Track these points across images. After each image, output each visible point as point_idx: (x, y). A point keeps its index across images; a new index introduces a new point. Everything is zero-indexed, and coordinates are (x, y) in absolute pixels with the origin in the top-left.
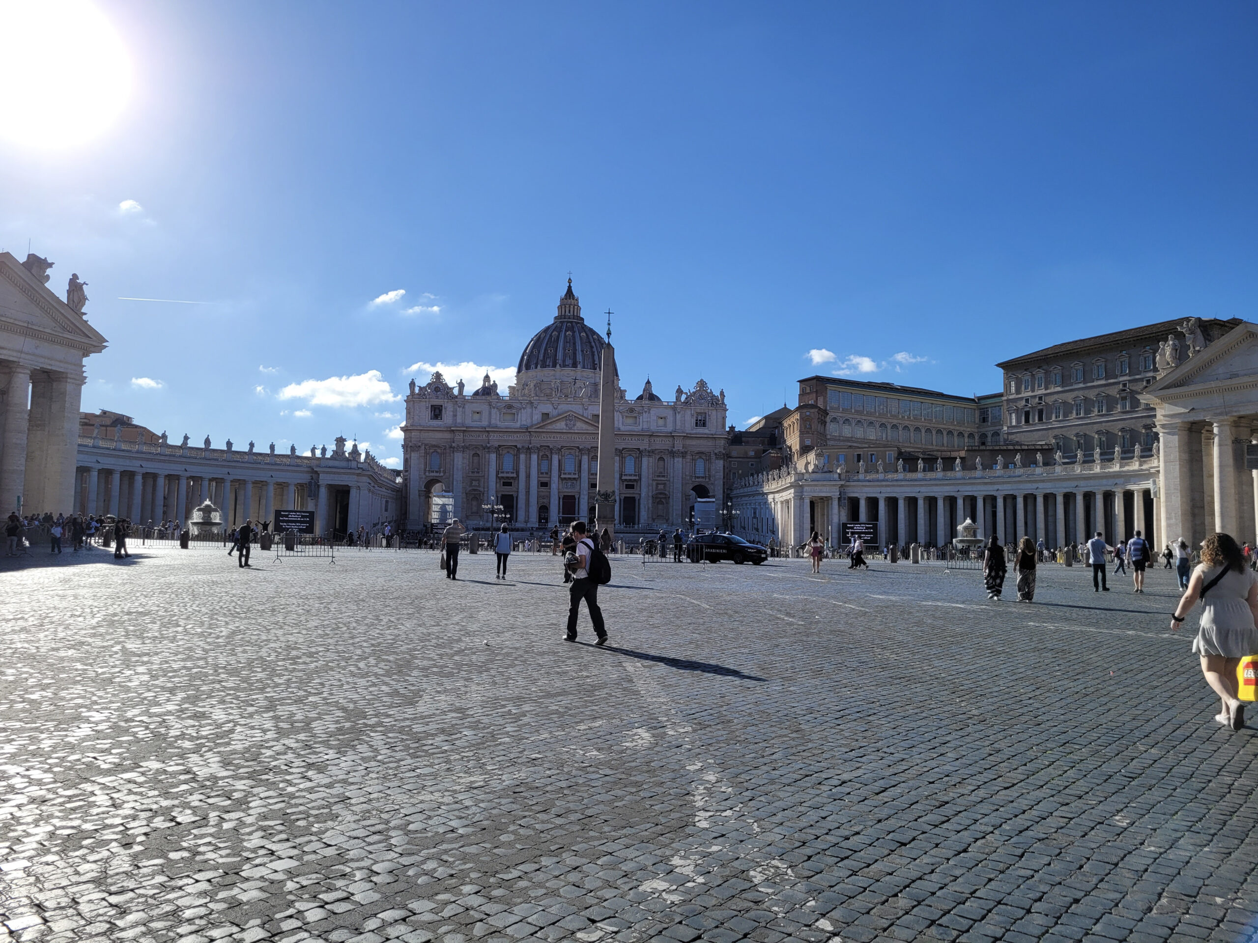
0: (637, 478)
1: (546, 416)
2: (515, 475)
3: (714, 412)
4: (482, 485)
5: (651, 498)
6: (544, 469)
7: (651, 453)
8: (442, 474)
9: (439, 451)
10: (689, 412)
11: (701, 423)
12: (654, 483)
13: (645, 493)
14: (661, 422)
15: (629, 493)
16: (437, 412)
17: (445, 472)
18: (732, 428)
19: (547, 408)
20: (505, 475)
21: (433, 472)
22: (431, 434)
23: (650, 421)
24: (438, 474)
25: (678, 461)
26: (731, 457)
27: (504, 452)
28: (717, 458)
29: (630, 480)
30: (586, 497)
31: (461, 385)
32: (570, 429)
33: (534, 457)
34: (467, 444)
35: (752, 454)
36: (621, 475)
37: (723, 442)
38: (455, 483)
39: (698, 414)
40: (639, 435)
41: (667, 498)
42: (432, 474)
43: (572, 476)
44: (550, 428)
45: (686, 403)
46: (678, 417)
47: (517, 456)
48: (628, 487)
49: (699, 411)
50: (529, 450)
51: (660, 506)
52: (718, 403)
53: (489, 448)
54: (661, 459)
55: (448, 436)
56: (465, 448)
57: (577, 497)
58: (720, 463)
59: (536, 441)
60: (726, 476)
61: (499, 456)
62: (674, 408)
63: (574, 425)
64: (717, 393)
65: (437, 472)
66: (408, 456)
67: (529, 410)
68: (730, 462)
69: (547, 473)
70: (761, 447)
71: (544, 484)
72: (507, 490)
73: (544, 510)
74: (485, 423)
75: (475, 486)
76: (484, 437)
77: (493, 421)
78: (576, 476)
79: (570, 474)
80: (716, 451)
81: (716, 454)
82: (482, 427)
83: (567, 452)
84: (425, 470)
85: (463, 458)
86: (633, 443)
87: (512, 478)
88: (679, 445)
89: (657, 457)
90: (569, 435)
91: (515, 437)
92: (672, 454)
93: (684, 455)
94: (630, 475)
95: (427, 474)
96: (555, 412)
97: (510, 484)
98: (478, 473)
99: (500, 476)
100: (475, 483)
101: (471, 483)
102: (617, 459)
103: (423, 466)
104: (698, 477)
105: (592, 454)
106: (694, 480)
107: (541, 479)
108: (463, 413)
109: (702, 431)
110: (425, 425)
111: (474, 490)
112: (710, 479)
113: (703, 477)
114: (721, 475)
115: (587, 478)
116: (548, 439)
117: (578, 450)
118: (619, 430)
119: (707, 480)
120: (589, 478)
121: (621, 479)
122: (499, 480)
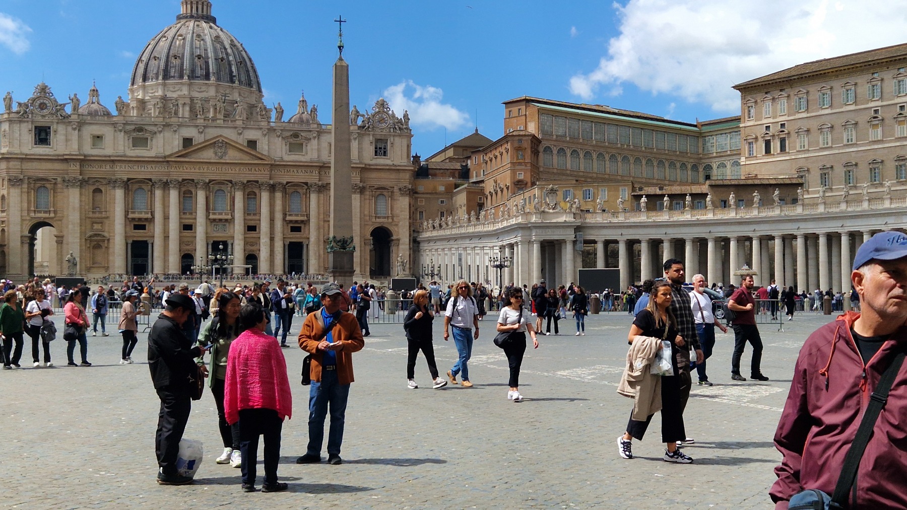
0: (305, 218)
1: (187, 142)
3: (397, 139)
5: (321, 244)
6: (187, 207)
7: (322, 188)
8: (52, 215)
9: (48, 186)
11: (381, 150)
12: (327, 224)
13: (314, 236)
15: (296, 237)
16: (42, 135)
17: (55, 212)
19: (189, 132)
20: (136, 216)
21: (40, 212)
22: (35, 165)
23: (320, 149)
24: (47, 215)
26: (416, 193)
27: (135, 187)
28: (402, 195)
29: (296, 222)
30: (242, 243)
32: (220, 158)
33: (174, 195)
34: (86, 177)
35: (442, 189)
36: (285, 215)
37: (407, 176)
39: (377, 140)
40: (307, 167)
42: (39, 215)
43: (224, 217)
46: (354, 144)
48: (293, 229)
49: (378, 136)
50: (166, 186)
52: (401, 128)
55: (58, 166)
57: (230, 243)
58: (405, 200)
59: (178, 173)
60: (412, 216)
61: (128, 192)
63: (225, 153)
65: (45, 212)
67: (166, 135)
68: (416, 199)
69: (191, 214)
70: (451, 181)
71: (188, 227)
72: (140, 235)
73: (187, 261)
74: (108, 150)
75: (97, 230)
76: (108, 167)
77: (119, 148)
78: (229, 217)
79: (221, 214)
80: (400, 186)
82: (105, 156)
83: (217, 187)
84: (29, 210)
85: (81, 194)
86: (299, 177)
87: (146, 219)
88: (356, 179)
90: (220, 167)
91: (149, 168)
93: (362, 190)
95: (32, 214)
96: (200, 138)
97: (143, 227)
98: (101, 212)
99: (131, 216)
100: (96, 226)
101: (92, 226)
102: (279, 195)
103: (25, 205)
104: (379, 218)
105: (249, 190)
106: (374, 220)
107: (183, 221)
108: (80, 137)
109: (381, 161)
110: (28, 152)
111: (96, 235)
112: (393, 219)
113: (385, 218)
114: (406, 214)
115: (242, 218)
116: (193, 170)
117: (230, 185)
118: (282, 160)
119: (390, 220)
120: (245, 219)
121: (284, 219)
122: (128, 223)
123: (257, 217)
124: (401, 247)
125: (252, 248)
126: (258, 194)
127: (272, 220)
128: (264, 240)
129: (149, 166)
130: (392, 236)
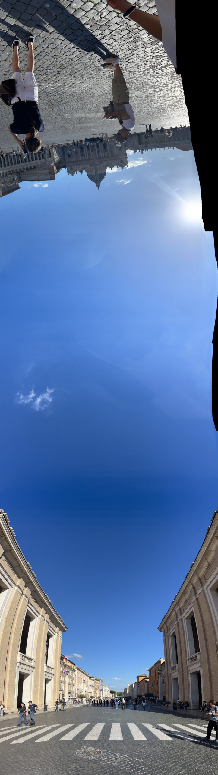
0: (81, 156)
1: (101, 165)
2: (104, 153)
4: (111, 150)
5: (78, 153)
7: (80, 161)
9: (120, 155)
10: (74, 170)
11: (71, 168)
12: (78, 156)
13: (80, 154)
14: (79, 167)
16: (122, 162)
18: (65, 168)
19: (100, 166)
23: (81, 167)
24: (120, 150)
25: (74, 161)
26: (65, 163)
31: (118, 167)
33: (101, 157)
35: (61, 164)
37: (67, 165)
38: (116, 149)
39: (72, 170)
40: (82, 164)
41: (75, 153)
44: (99, 163)
45: (75, 172)
46: (76, 169)
47: (105, 156)
50: (103, 158)
52: (69, 172)
53: (110, 157)
55: (119, 157)
56: (115, 156)
58: (67, 161)
59: (101, 160)
60: (66, 159)
61: (108, 156)
62: (76, 170)
63: (94, 164)
64: (69, 174)
66: (126, 152)
69: (99, 154)
70: (59, 166)
71: (99, 152)
73: (98, 147)
74: (112, 161)
76: (111, 159)
77: (109, 162)
79: (94, 155)
81: (68, 163)
85: (115, 154)
86: (83, 162)
88: (75, 163)
89: (78, 161)
91: (104, 160)
92: (76, 162)
93: (74, 162)
94: (83, 156)
95: (122, 150)
97: (105, 151)
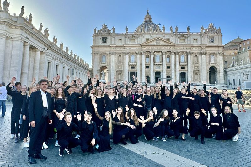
1: (147, 39)
2: (136, 64)
3: (217, 36)
4: (122, 68)
5: (192, 72)
6: (147, 61)
7: (192, 53)
8: (107, 64)
9: (105, 55)
10: (206, 37)
11: (212, 41)
12: (194, 66)
13: (190, 70)
14: (195, 41)
15: (183, 70)
16: (104, 40)
17: (108, 63)
19: (148, 37)
20: (132, 64)
22: (102, 49)
23: (190, 40)
24: (105, 64)
25: (203, 57)
26: (224, 55)
27: (131, 55)
28: (220, 55)
29: (183, 65)
30: (165, 72)
32: (158, 44)
33: (143, 56)
35: (233, 54)
36: (180, 63)
38: (112, 67)
40: (187, 46)
41: (199, 72)
42: (103, 64)
43: (159, 64)
44: (149, 44)
46: (203, 38)
47: (136, 56)
48: (183, 68)
49: (211, 36)
50: (141, 54)
51: (196, 76)
53: (125, 53)
54: (196, 56)
55: (109, 49)
56: (116, 53)
57: (161, 72)
58: (221, 57)
59: (144, 49)
61: (129, 56)
63: (160, 43)
64: (218, 29)
65: (105, 63)
66: (93, 57)
67: (141, 38)
68: (224, 57)
69: (149, 63)
71: (148, 67)
72: (133, 70)
74: (123, 43)
76: (123, 49)
77: (126, 42)
78: (161, 64)
80: (219, 52)
81: (219, 53)
82: (122, 45)
83: (157, 54)
84: (100, 63)
85: (115, 57)
86: (184, 50)
87: (135, 65)
88: (204, 50)
89: (194, 55)
90: (158, 47)
91: (135, 48)
92: (201, 53)
93: (206, 54)
94: (183, 63)
95: (101, 64)
96: (151, 38)
97: (134, 68)
98: (121, 63)
99: (130, 64)
100: (119, 67)
101: (118, 67)
102: (177, 56)
103: (99, 61)
104: (212, 63)
105: (167, 55)
106: (210, 64)
107: (146, 65)
108: (115, 40)
109: (212, 44)
110: (100, 45)
111: (119, 70)
112: (217, 64)
113: (214, 63)
114: (222, 62)
115: (165, 64)
116: (149, 49)
117: (161, 53)
118: (178, 44)
119: (216, 64)
120: (166, 64)
121: (179, 65)
122: (129, 66)
123: (170, 64)
124: (221, 73)
125: (169, 74)
126: (170, 56)
127: (175, 65)
128: (173, 71)
129: (136, 48)
130: (217, 69)
